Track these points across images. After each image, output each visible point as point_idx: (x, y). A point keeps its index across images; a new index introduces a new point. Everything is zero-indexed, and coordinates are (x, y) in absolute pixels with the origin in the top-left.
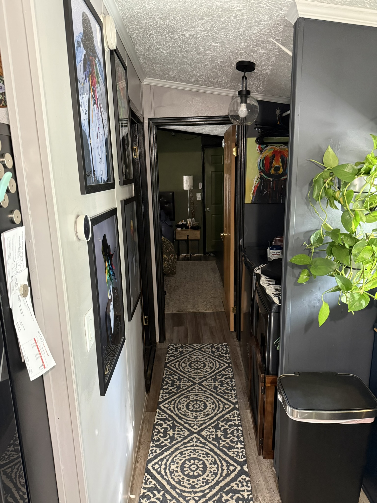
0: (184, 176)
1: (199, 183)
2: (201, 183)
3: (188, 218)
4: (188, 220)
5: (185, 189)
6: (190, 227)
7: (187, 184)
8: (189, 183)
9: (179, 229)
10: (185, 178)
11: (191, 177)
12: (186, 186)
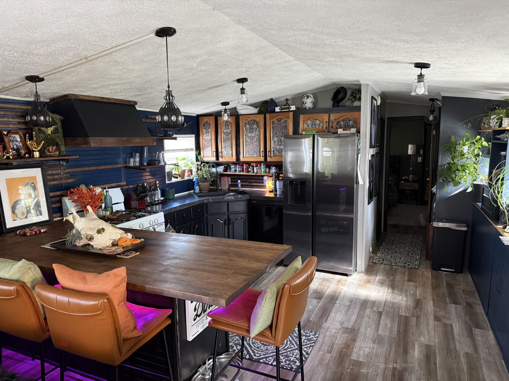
0: (409, 145)
1: (421, 150)
2: (422, 150)
3: (410, 175)
4: (410, 176)
5: (409, 154)
6: (411, 181)
7: (411, 150)
8: (412, 150)
9: (403, 182)
10: (410, 146)
11: (415, 146)
12: (410, 152)
